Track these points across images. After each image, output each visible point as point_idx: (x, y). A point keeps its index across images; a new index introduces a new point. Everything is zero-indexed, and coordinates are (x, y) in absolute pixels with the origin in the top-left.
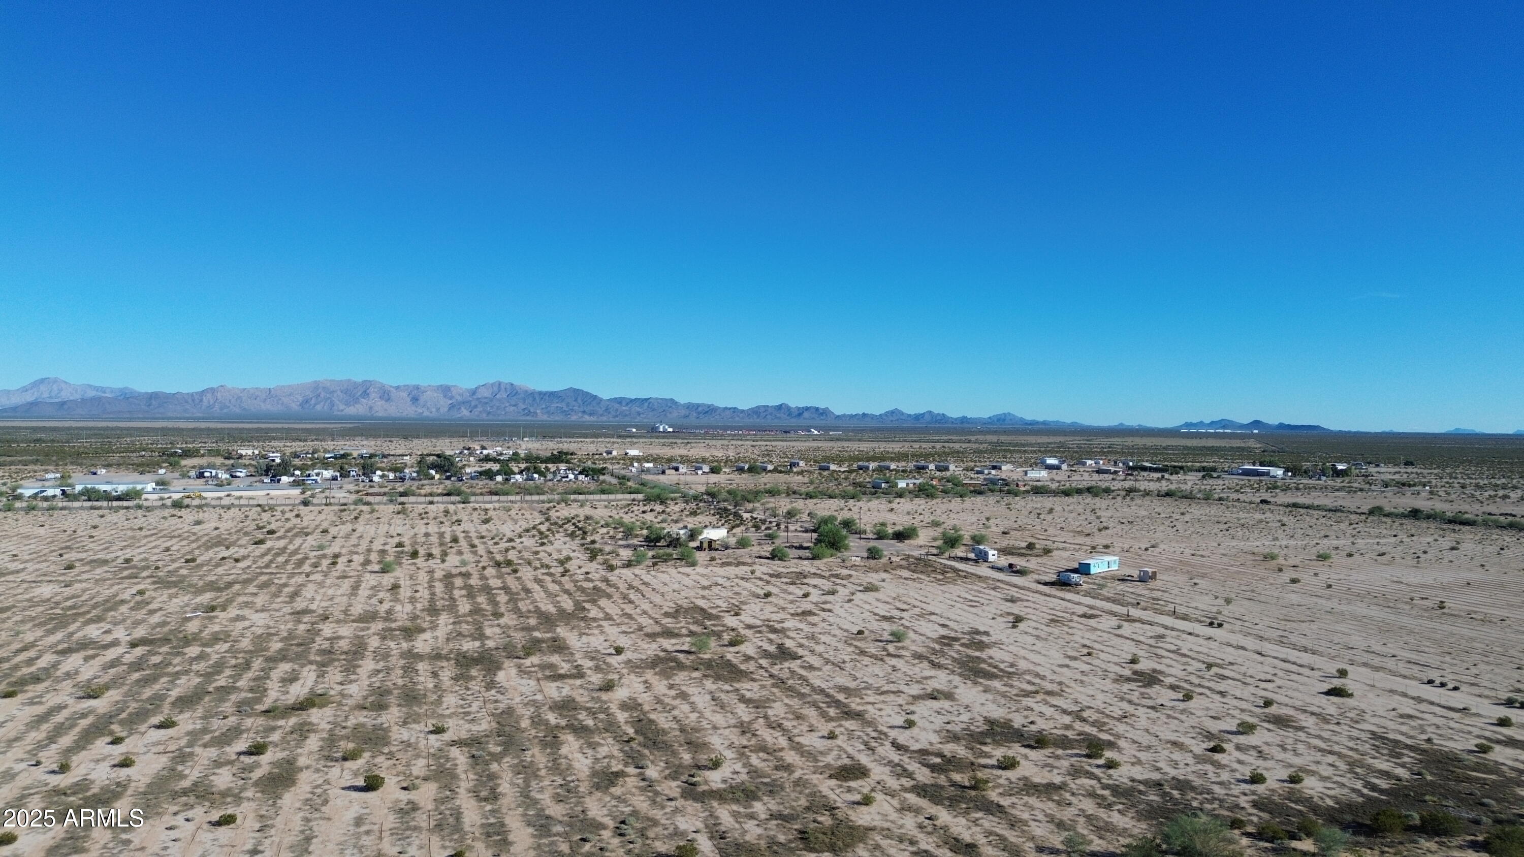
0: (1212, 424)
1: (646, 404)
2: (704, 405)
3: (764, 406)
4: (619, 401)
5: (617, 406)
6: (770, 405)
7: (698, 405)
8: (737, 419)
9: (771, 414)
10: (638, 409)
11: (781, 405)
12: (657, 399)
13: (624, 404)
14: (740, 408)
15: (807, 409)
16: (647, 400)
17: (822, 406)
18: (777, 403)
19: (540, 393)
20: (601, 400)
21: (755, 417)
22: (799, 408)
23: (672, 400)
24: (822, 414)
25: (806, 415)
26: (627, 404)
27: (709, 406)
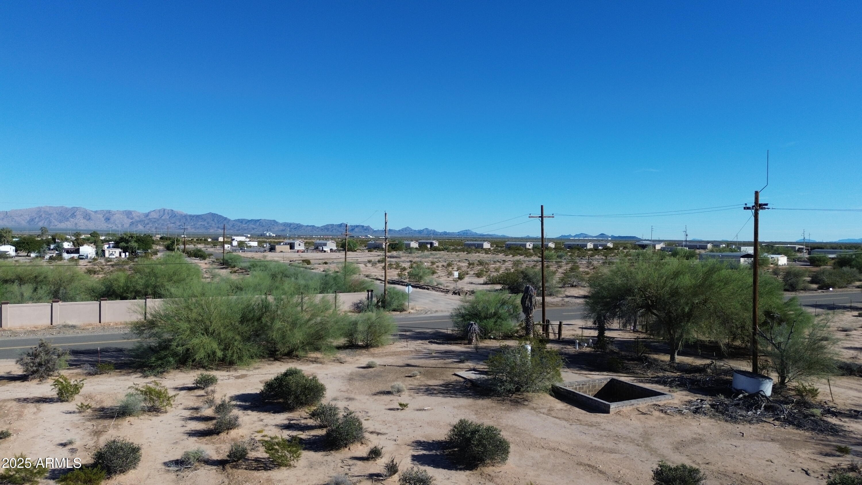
1: (258, 223)
2: (294, 224)
3: (331, 225)
4: (241, 221)
5: (239, 224)
6: (335, 224)
7: (291, 224)
8: (315, 232)
9: (336, 229)
10: (253, 226)
11: (341, 224)
12: (265, 220)
13: (244, 223)
14: (316, 225)
15: (357, 226)
16: (258, 220)
17: (365, 224)
18: (339, 223)
19: (190, 216)
20: (229, 220)
21: (326, 231)
22: (352, 226)
23: (274, 221)
24: (366, 229)
25: (356, 230)
26: (246, 223)
27: (297, 225)
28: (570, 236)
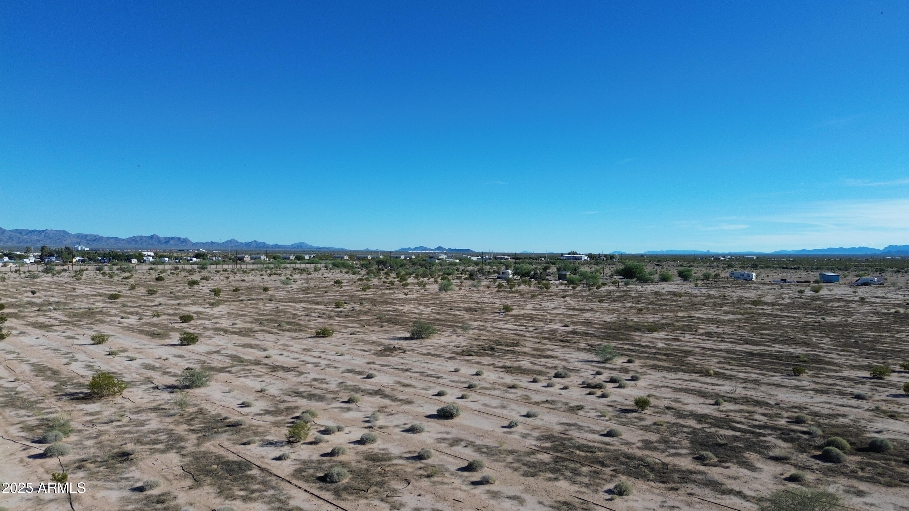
0: (416, 249)
1: (43, 234)
2: (91, 235)
3: (140, 237)
4: (20, 232)
5: (19, 235)
6: (144, 236)
7: (86, 236)
8: (120, 245)
9: (146, 241)
10: (37, 238)
11: (153, 236)
12: (52, 230)
13: (24, 233)
14: (120, 237)
15: (172, 238)
16: (43, 231)
17: (182, 236)
18: (150, 234)
20: (4, 231)
21: (134, 243)
22: (166, 238)
23: (64, 232)
24: (183, 242)
25: (171, 242)
26: (27, 234)
27: (95, 236)
28: (409, 248)
